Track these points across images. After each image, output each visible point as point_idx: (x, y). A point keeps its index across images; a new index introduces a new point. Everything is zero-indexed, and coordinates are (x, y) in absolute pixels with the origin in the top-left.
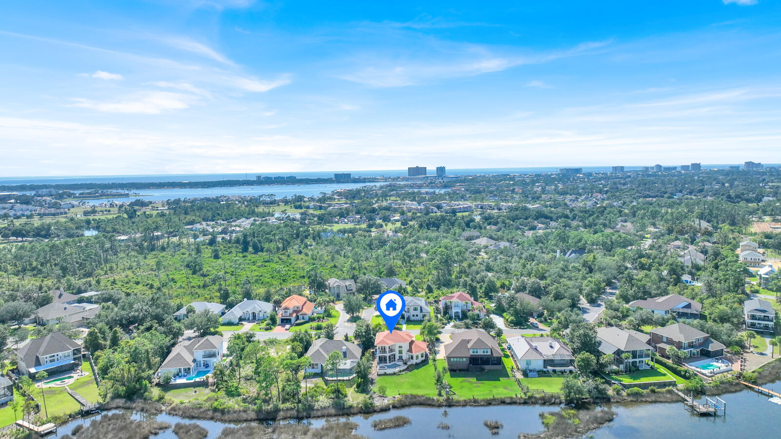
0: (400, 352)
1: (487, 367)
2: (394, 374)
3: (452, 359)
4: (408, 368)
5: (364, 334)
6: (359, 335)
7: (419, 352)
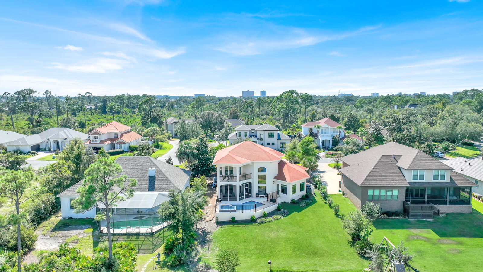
0: (262, 179)
1: (443, 208)
2: (253, 221)
3: (370, 192)
4: (278, 209)
5: (195, 151)
6: (186, 154)
7: (298, 179)
